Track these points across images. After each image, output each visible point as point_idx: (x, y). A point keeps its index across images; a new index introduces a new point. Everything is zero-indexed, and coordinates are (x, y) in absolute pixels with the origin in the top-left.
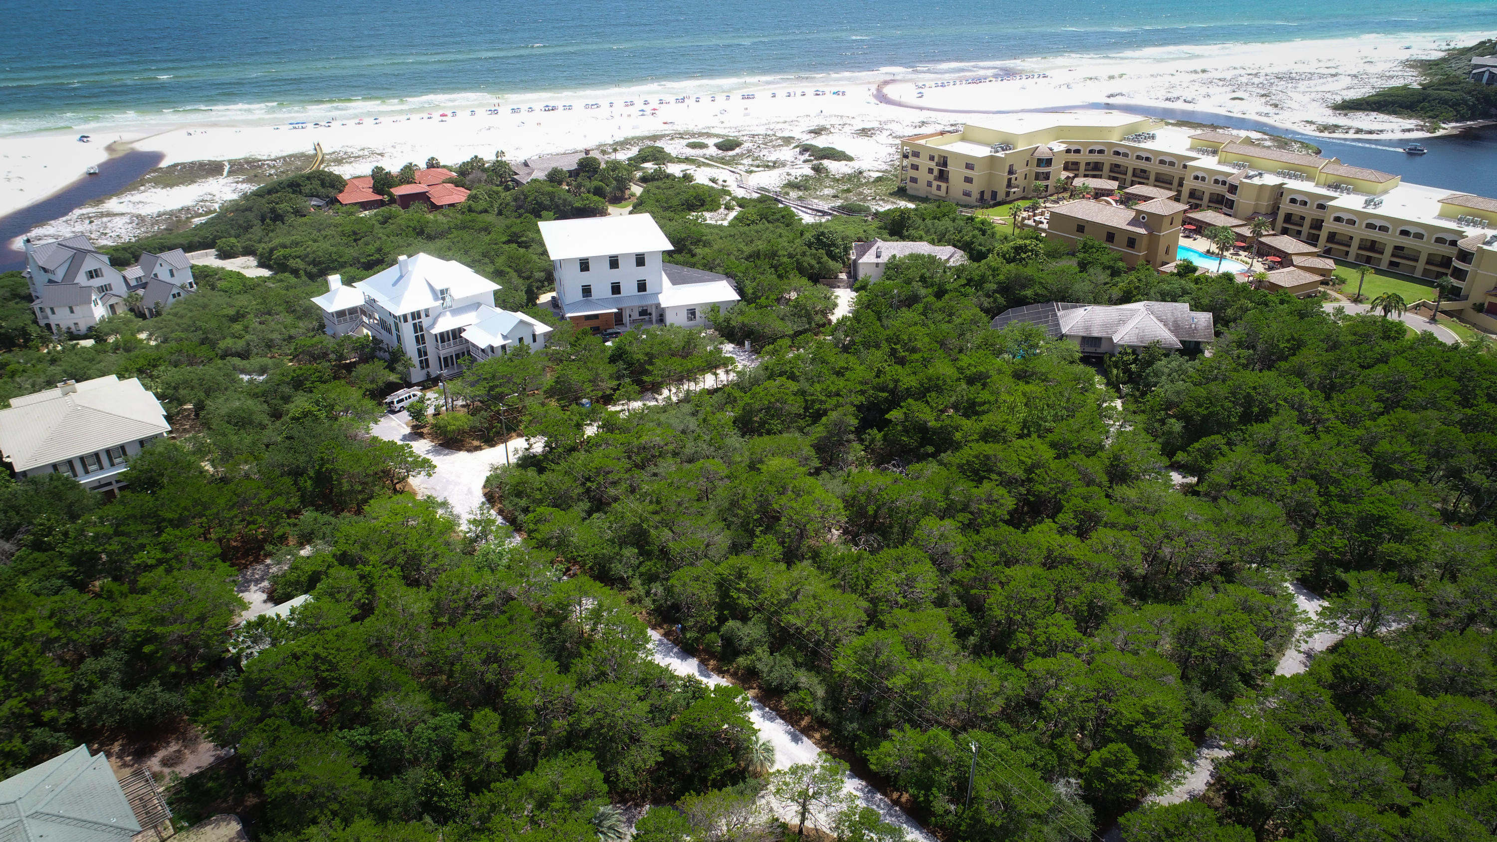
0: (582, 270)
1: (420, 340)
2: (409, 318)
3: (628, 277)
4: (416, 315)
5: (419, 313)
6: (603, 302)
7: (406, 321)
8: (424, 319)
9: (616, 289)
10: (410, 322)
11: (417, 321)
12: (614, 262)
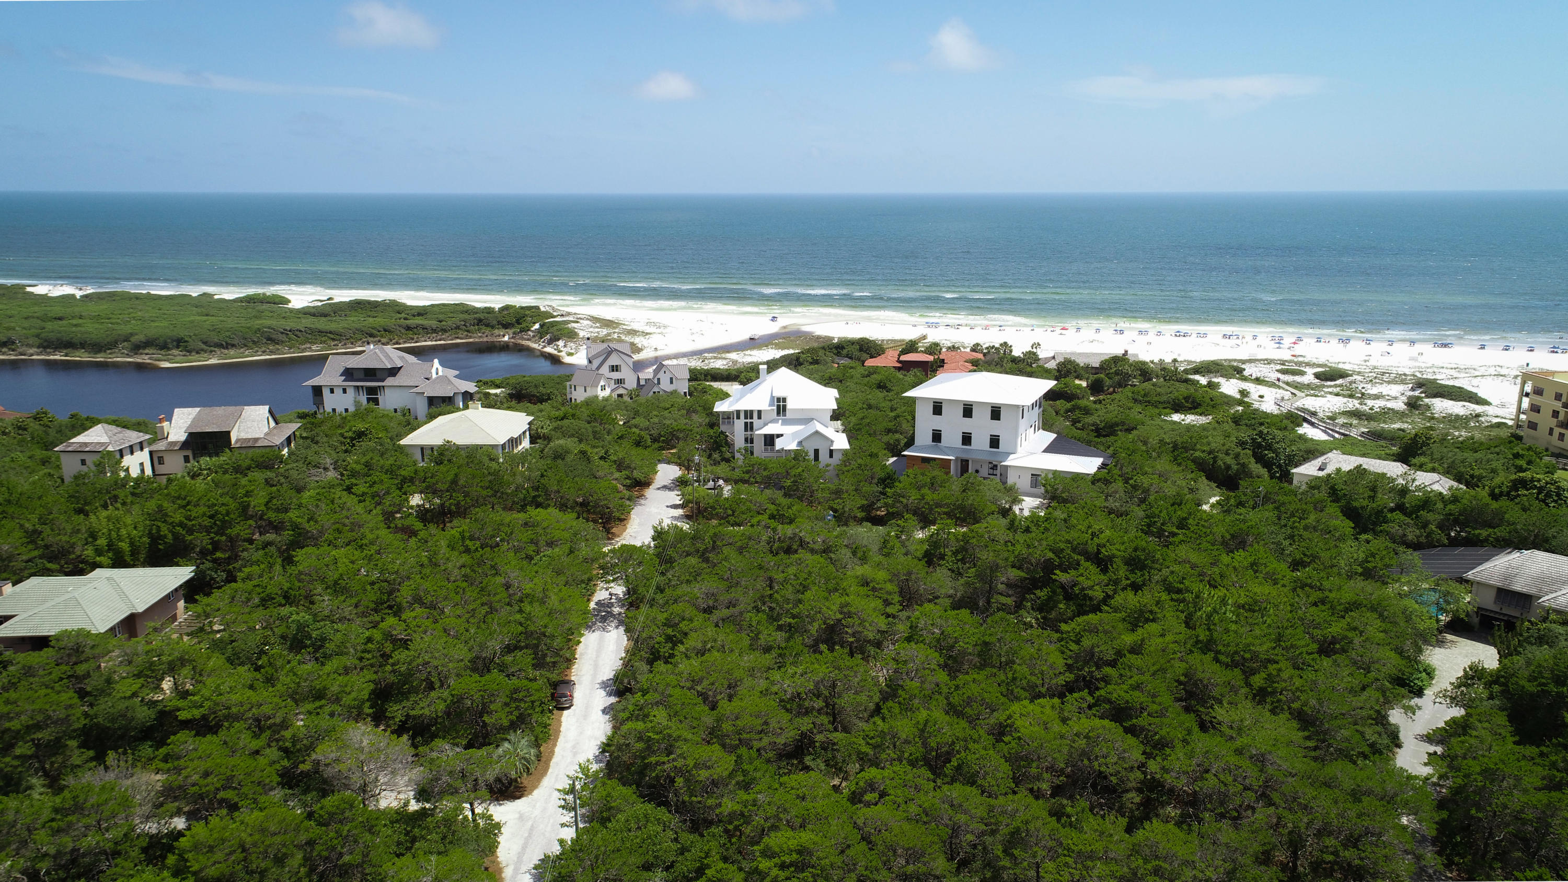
0: (935, 413)
1: (749, 440)
2: (742, 415)
3: (982, 429)
4: (749, 414)
5: (752, 412)
6: (951, 450)
7: (738, 418)
8: (755, 420)
9: (967, 439)
10: (742, 420)
11: (749, 421)
12: (968, 410)
